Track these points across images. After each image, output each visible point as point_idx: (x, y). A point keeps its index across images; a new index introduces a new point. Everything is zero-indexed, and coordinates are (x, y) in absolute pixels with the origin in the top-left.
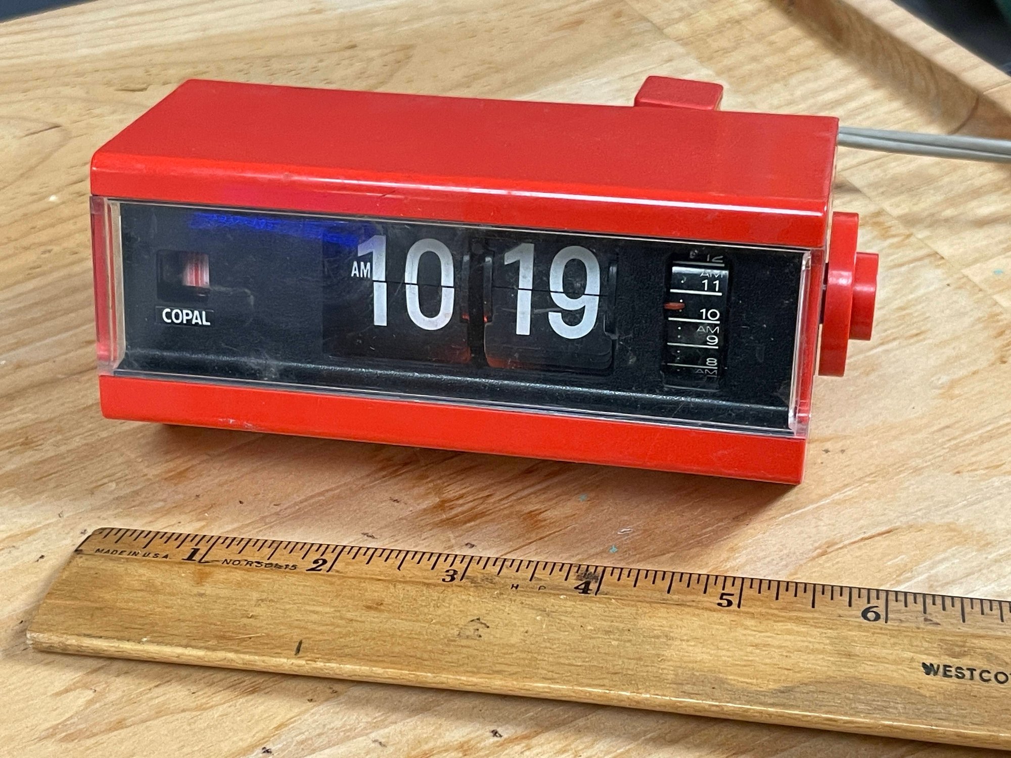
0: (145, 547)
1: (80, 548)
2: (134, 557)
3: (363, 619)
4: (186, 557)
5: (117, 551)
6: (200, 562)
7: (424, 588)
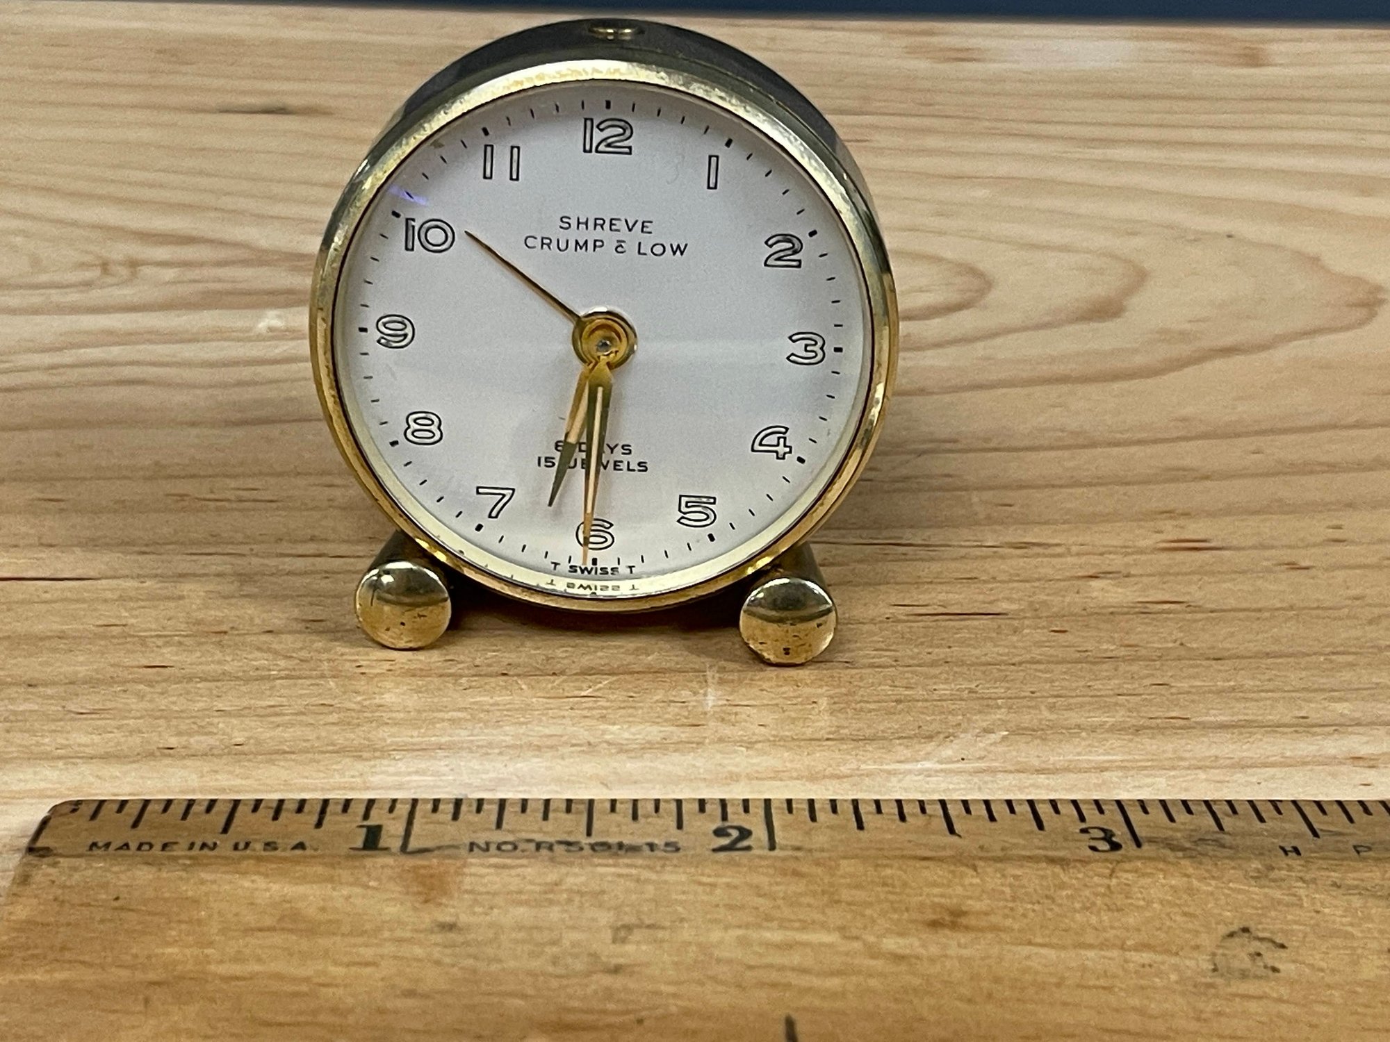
0: (225, 830)
1: (40, 844)
2: (206, 851)
3: (934, 950)
4: (359, 843)
5: (151, 846)
6: (404, 848)
7: (1058, 869)
